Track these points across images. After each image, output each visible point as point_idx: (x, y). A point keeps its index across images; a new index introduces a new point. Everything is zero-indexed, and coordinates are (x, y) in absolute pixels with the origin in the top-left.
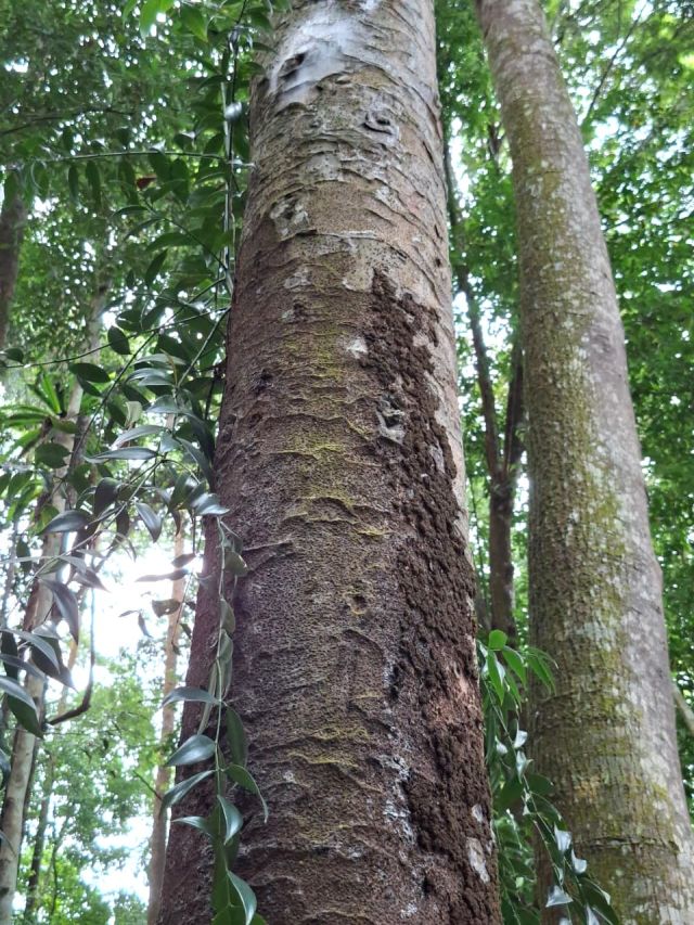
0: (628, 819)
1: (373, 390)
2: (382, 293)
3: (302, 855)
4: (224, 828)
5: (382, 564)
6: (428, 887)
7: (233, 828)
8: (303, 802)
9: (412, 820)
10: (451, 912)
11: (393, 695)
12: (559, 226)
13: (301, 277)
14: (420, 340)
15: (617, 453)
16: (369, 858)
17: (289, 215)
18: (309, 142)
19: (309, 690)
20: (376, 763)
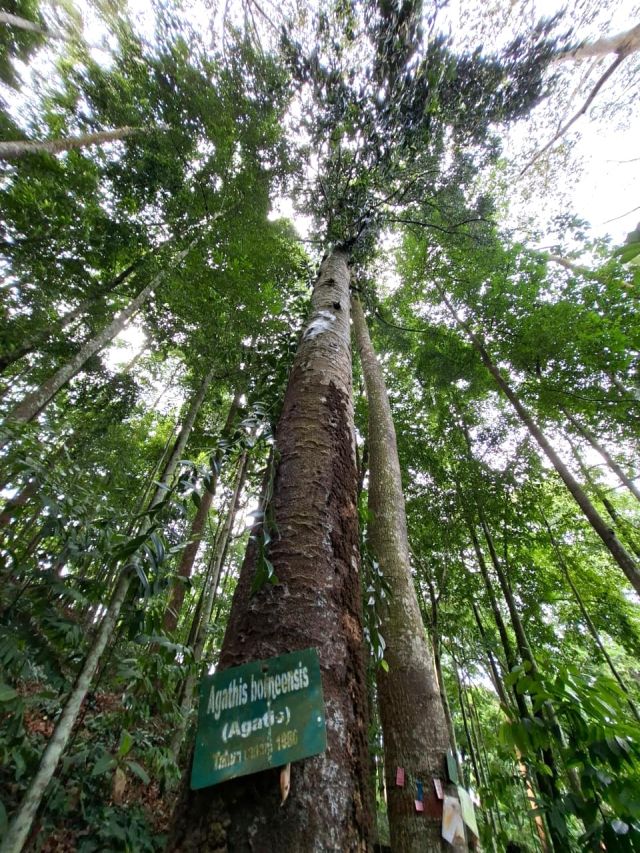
0: (394, 571)
1: (328, 412)
2: (332, 386)
3: (291, 555)
4: (264, 542)
5: (327, 462)
6: (337, 571)
7: (267, 542)
8: (293, 536)
9: (332, 546)
10: (344, 581)
11: (328, 504)
12: (379, 407)
13: (308, 380)
14: (343, 402)
15: (393, 467)
16: (316, 558)
17: (305, 365)
18: (313, 348)
19: (299, 500)
20: (321, 525)
